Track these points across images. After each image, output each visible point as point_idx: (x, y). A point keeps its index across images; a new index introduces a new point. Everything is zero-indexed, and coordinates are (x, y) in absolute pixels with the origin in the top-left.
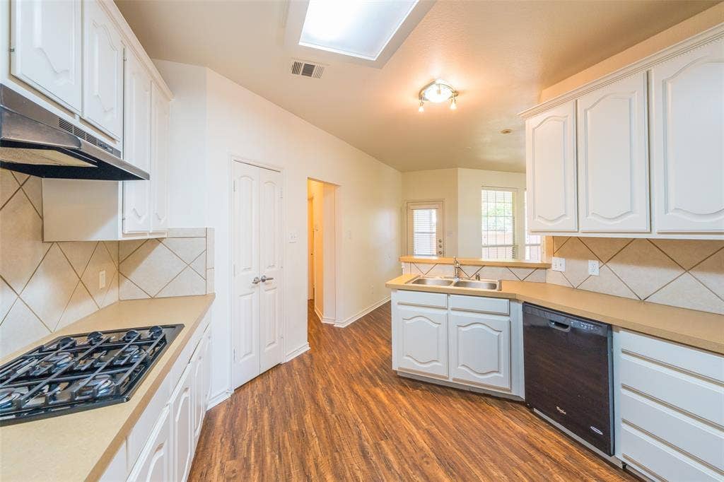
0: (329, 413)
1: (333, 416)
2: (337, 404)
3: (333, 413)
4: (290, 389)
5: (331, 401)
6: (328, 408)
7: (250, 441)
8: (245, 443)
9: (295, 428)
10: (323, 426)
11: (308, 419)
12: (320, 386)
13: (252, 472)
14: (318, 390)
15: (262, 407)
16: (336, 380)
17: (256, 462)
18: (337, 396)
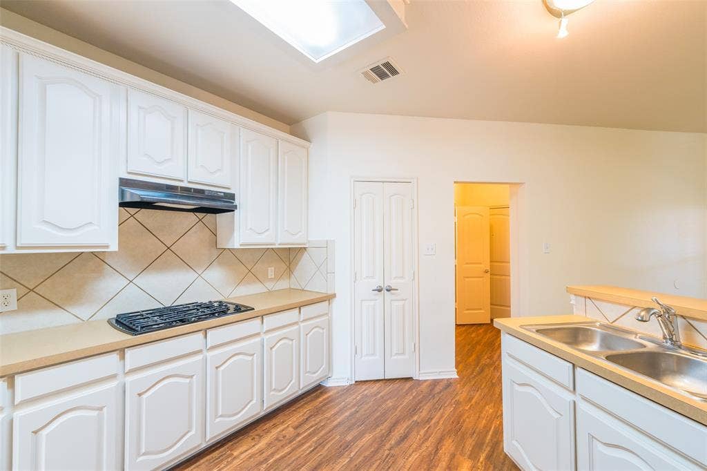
0: (388, 446)
1: (387, 452)
2: (405, 445)
3: (390, 449)
4: (391, 404)
5: (404, 438)
6: (393, 442)
7: (316, 424)
8: (313, 423)
9: (349, 438)
10: (367, 453)
11: (368, 438)
12: (415, 418)
13: (289, 445)
14: (409, 420)
15: (354, 406)
16: (438, 422)
17: (300, 441)
18: (415, 438)
